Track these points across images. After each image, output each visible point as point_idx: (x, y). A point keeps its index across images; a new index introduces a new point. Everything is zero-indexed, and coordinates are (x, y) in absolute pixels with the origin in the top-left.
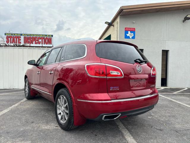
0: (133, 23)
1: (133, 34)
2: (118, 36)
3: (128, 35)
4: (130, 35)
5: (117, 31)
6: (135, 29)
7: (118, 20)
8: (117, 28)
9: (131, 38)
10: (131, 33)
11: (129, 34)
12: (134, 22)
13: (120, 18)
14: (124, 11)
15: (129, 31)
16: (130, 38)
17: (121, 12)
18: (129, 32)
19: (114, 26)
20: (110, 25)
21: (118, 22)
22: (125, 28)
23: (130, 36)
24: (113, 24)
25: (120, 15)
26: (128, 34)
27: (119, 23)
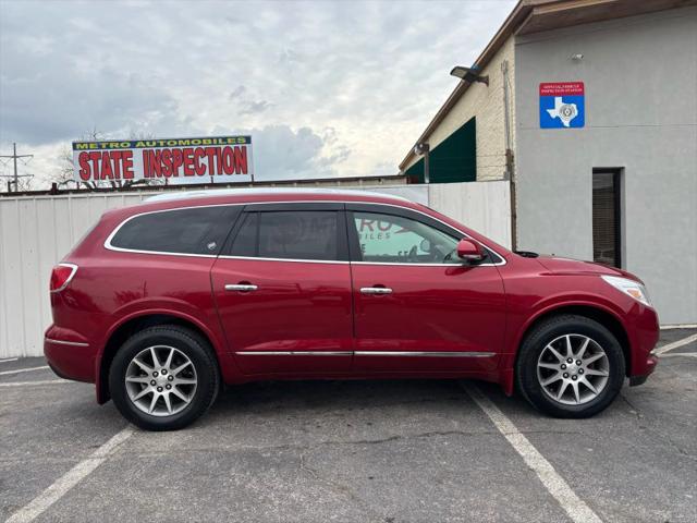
0: (576, 61)
1: (574, 106)
2: (513, 121)
3: (553, 113)
4: (563, 110)
5: (505, 99)
6: (581, 85)
7: (509, 53)
8: (505, 88)
9: (567, 123)
10: (568, 106)
11: (559, 108)
12: (579, 56)
13: (516, 45)
14: (536, 12)
15: (558, 95)
16: (562, 126)
17: (523, 20)
18: (558, 100)
19: (487, 84)
20: (472, 77)
21: (506, 63)
22: (542, 86)
23: (561, 116)
24: (484, 75)
25: (517, 33)
26: (554, 108)
27: (512, 68)
